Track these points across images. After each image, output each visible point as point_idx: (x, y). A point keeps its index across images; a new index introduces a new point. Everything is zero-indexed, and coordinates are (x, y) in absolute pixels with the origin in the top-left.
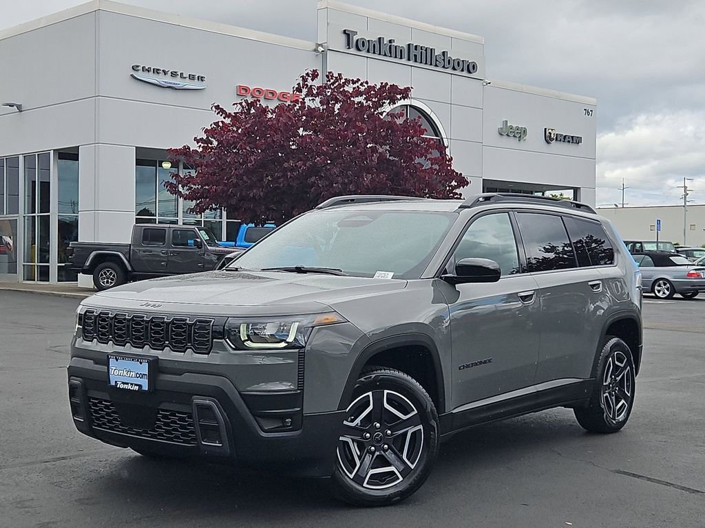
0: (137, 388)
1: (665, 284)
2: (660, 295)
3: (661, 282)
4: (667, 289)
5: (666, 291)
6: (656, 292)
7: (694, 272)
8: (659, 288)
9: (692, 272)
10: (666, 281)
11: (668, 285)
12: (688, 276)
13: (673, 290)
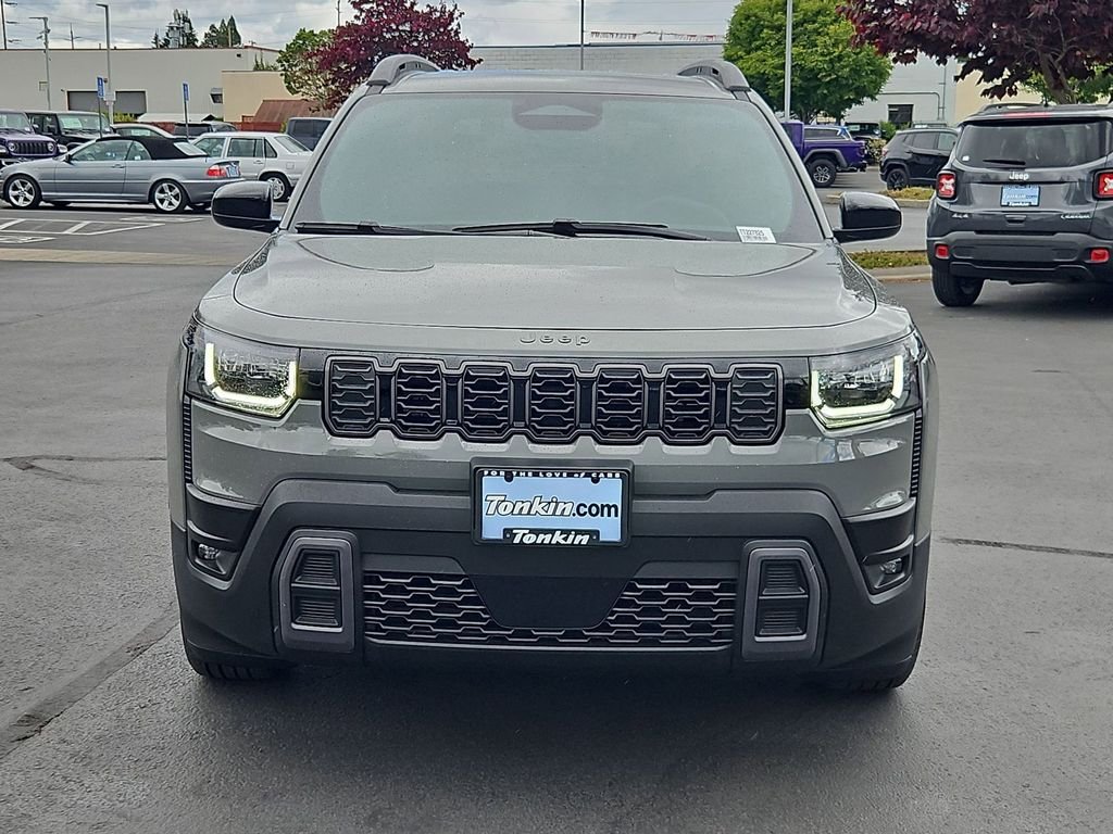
0: (585, 539)
1: (171, 189)
2: (164, 206)
3: (164, 185)
4: (176, 197)
5: (174, 201)
6: (158, 202)
7: (217, 167)
8: (162, 196)
9: (213, 168)
10: (173, 183)
11: (177, 190)
12: (208, 173)
13: (185, 198)
